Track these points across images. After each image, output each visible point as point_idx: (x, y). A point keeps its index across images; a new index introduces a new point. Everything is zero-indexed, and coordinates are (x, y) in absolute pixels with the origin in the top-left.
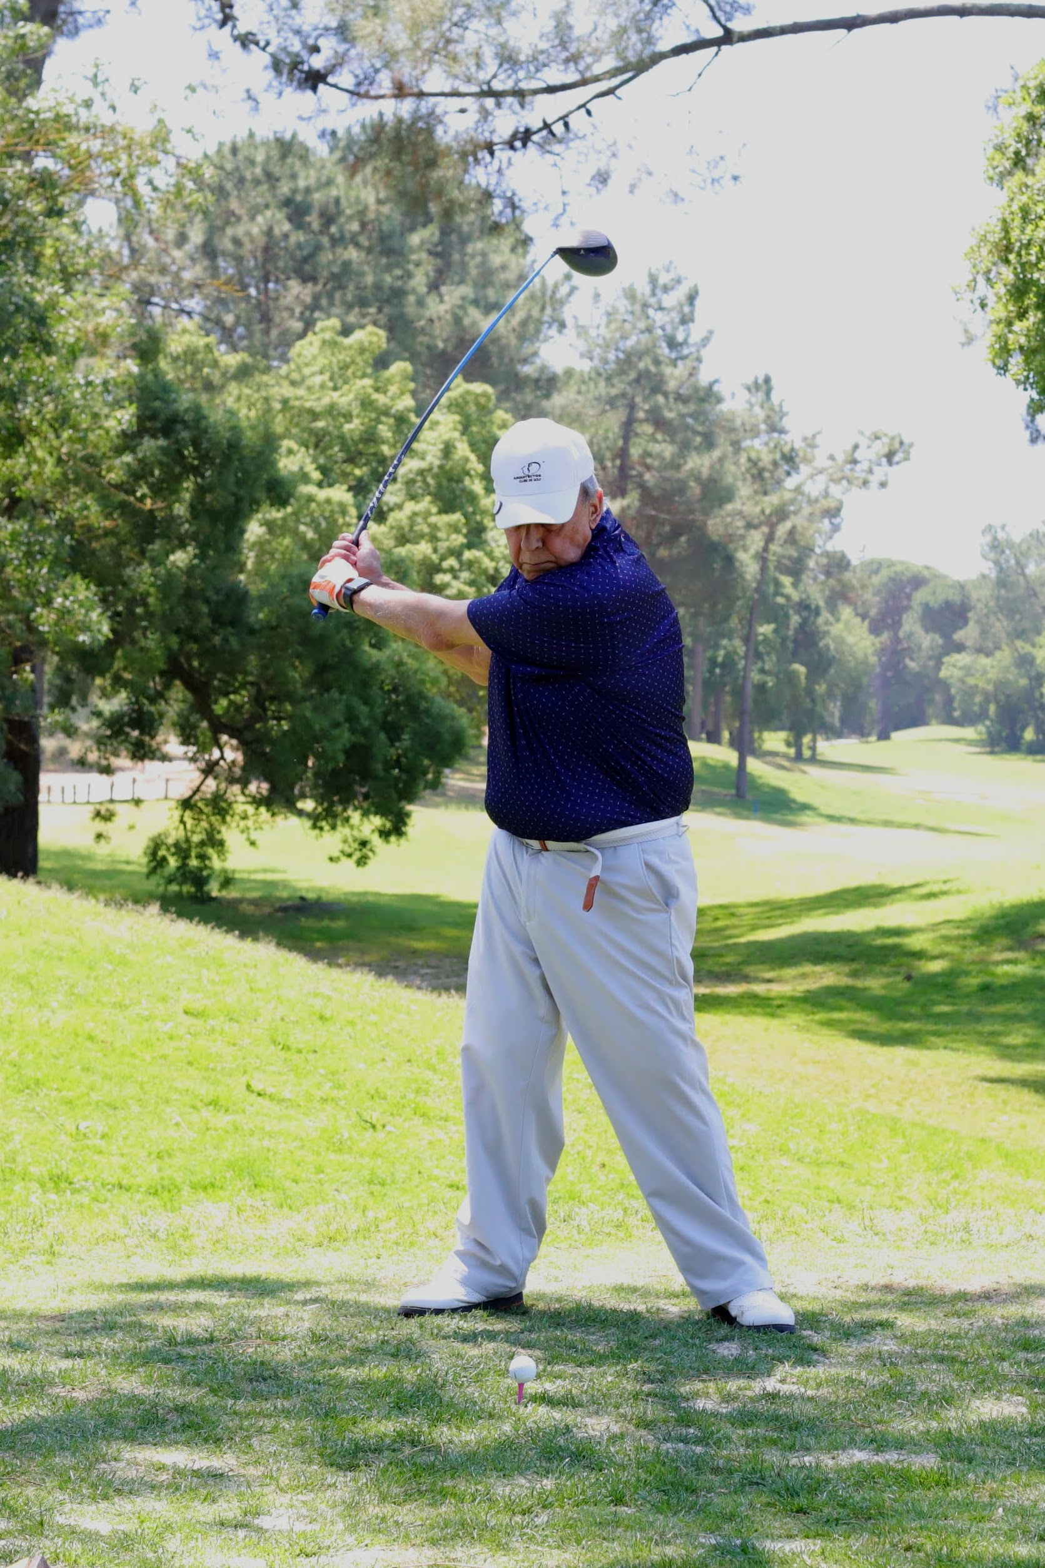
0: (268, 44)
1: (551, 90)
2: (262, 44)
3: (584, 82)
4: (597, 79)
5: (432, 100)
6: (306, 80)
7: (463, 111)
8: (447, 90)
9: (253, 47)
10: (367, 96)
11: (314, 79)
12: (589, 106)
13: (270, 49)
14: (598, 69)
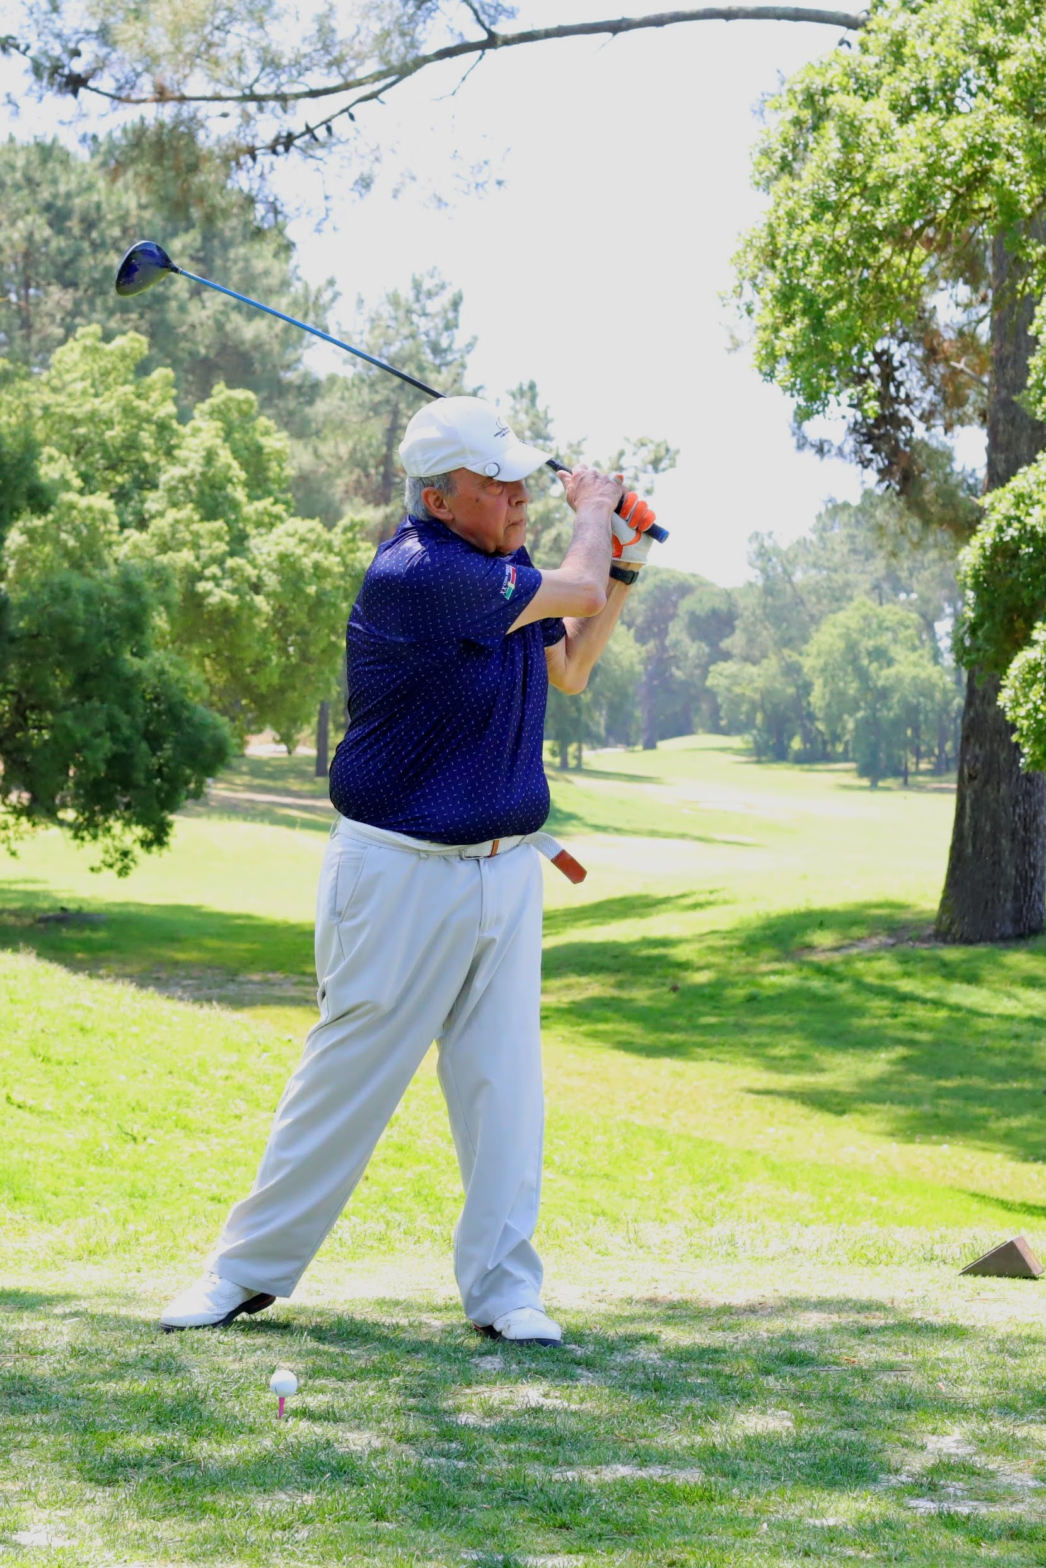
0: (28, 48)
1: (314, 94)
2: (22, 47)
3: (347, 86)
4: (360, 83)
5: (194, 104)
6: (67, 84)
7: (225, 115)
8: (209, 94)
9: (13, 51)
10: (128, 100)
11: (75, 83)
12: (351, 110)
13: (30, 53)
14: (361, 73)
